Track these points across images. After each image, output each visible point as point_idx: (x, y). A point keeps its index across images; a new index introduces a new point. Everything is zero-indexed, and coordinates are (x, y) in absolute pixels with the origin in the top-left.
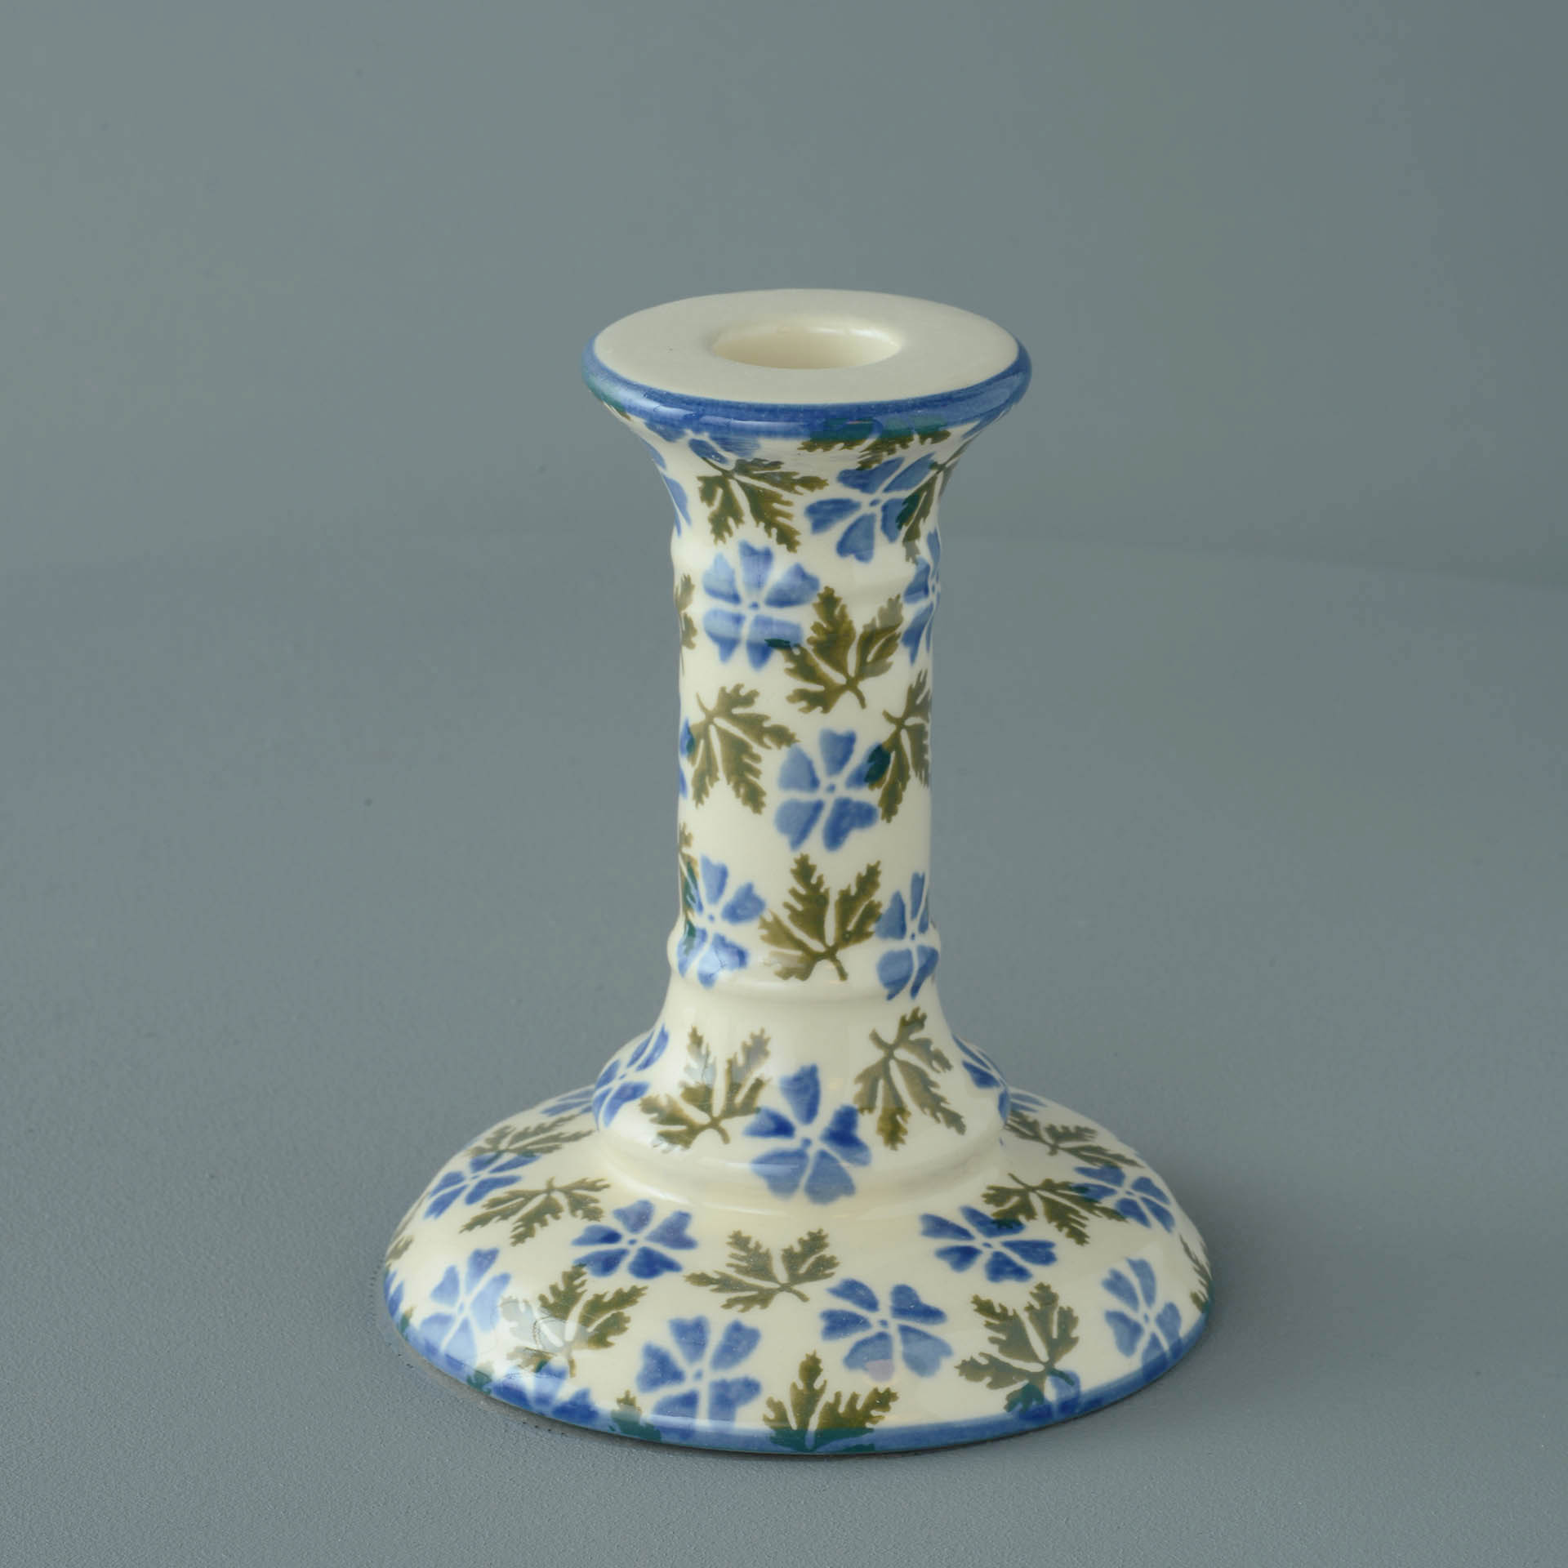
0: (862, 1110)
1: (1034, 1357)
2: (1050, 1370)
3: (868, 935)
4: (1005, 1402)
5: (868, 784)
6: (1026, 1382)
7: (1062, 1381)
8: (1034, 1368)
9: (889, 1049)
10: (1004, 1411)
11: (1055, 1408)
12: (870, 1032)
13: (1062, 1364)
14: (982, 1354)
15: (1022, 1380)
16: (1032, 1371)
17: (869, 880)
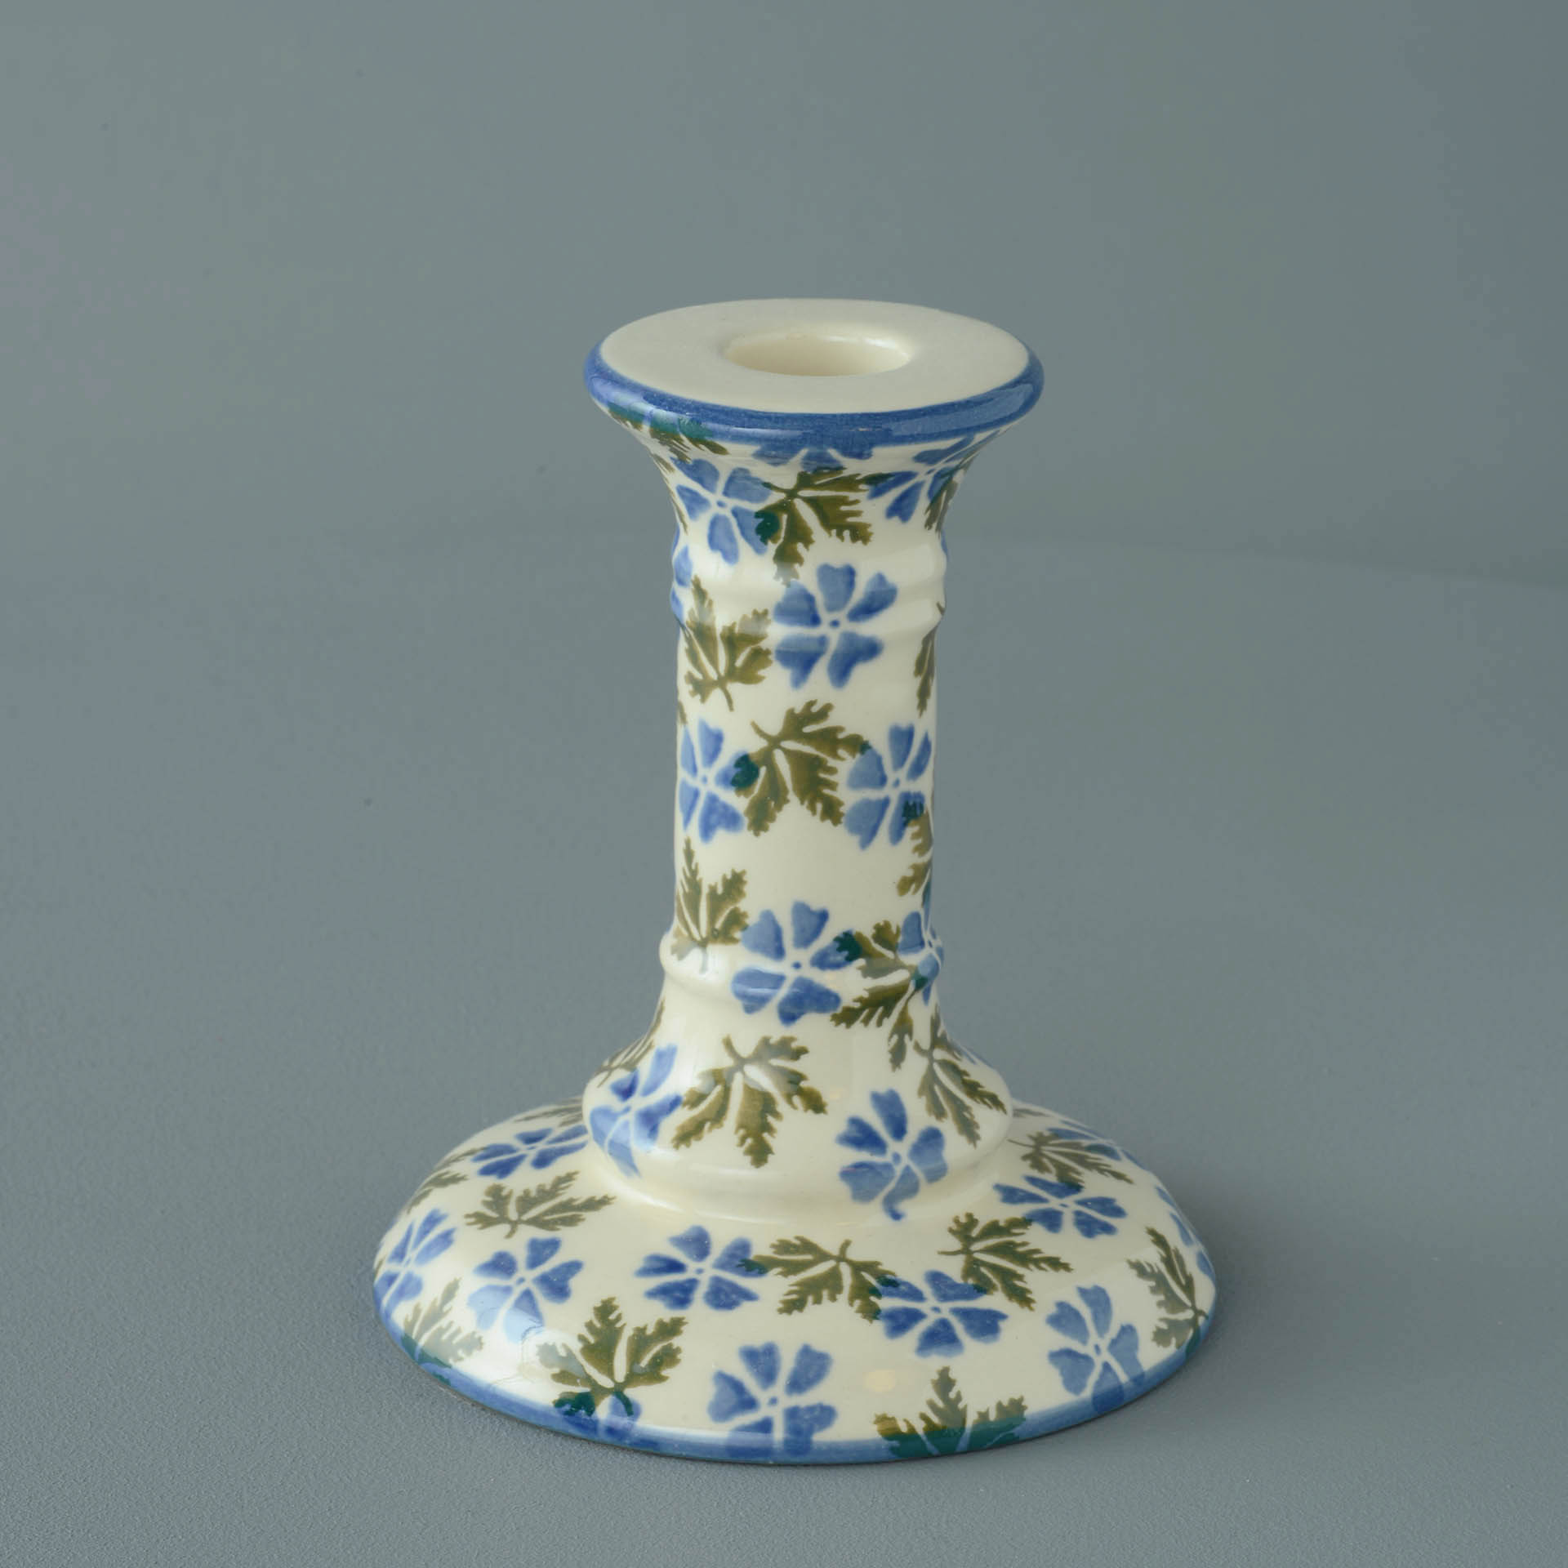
0: (685, 1104)
1: (610, 1372)
2: (618, 1392)
3: (734, 941)
4: (557, 1397)
5: (734, 788)
6: (587, 1389)
7: (622, 1407)
8: (604, 1381)
9: (741, 1062)
10: (552, 1405)
11: (601, 1426)
12: (725, 1036)
13: (632, 1393)
14: (564, 1346)
15: (585, 1386)
16: (600, 1383)
17: (734, 884)
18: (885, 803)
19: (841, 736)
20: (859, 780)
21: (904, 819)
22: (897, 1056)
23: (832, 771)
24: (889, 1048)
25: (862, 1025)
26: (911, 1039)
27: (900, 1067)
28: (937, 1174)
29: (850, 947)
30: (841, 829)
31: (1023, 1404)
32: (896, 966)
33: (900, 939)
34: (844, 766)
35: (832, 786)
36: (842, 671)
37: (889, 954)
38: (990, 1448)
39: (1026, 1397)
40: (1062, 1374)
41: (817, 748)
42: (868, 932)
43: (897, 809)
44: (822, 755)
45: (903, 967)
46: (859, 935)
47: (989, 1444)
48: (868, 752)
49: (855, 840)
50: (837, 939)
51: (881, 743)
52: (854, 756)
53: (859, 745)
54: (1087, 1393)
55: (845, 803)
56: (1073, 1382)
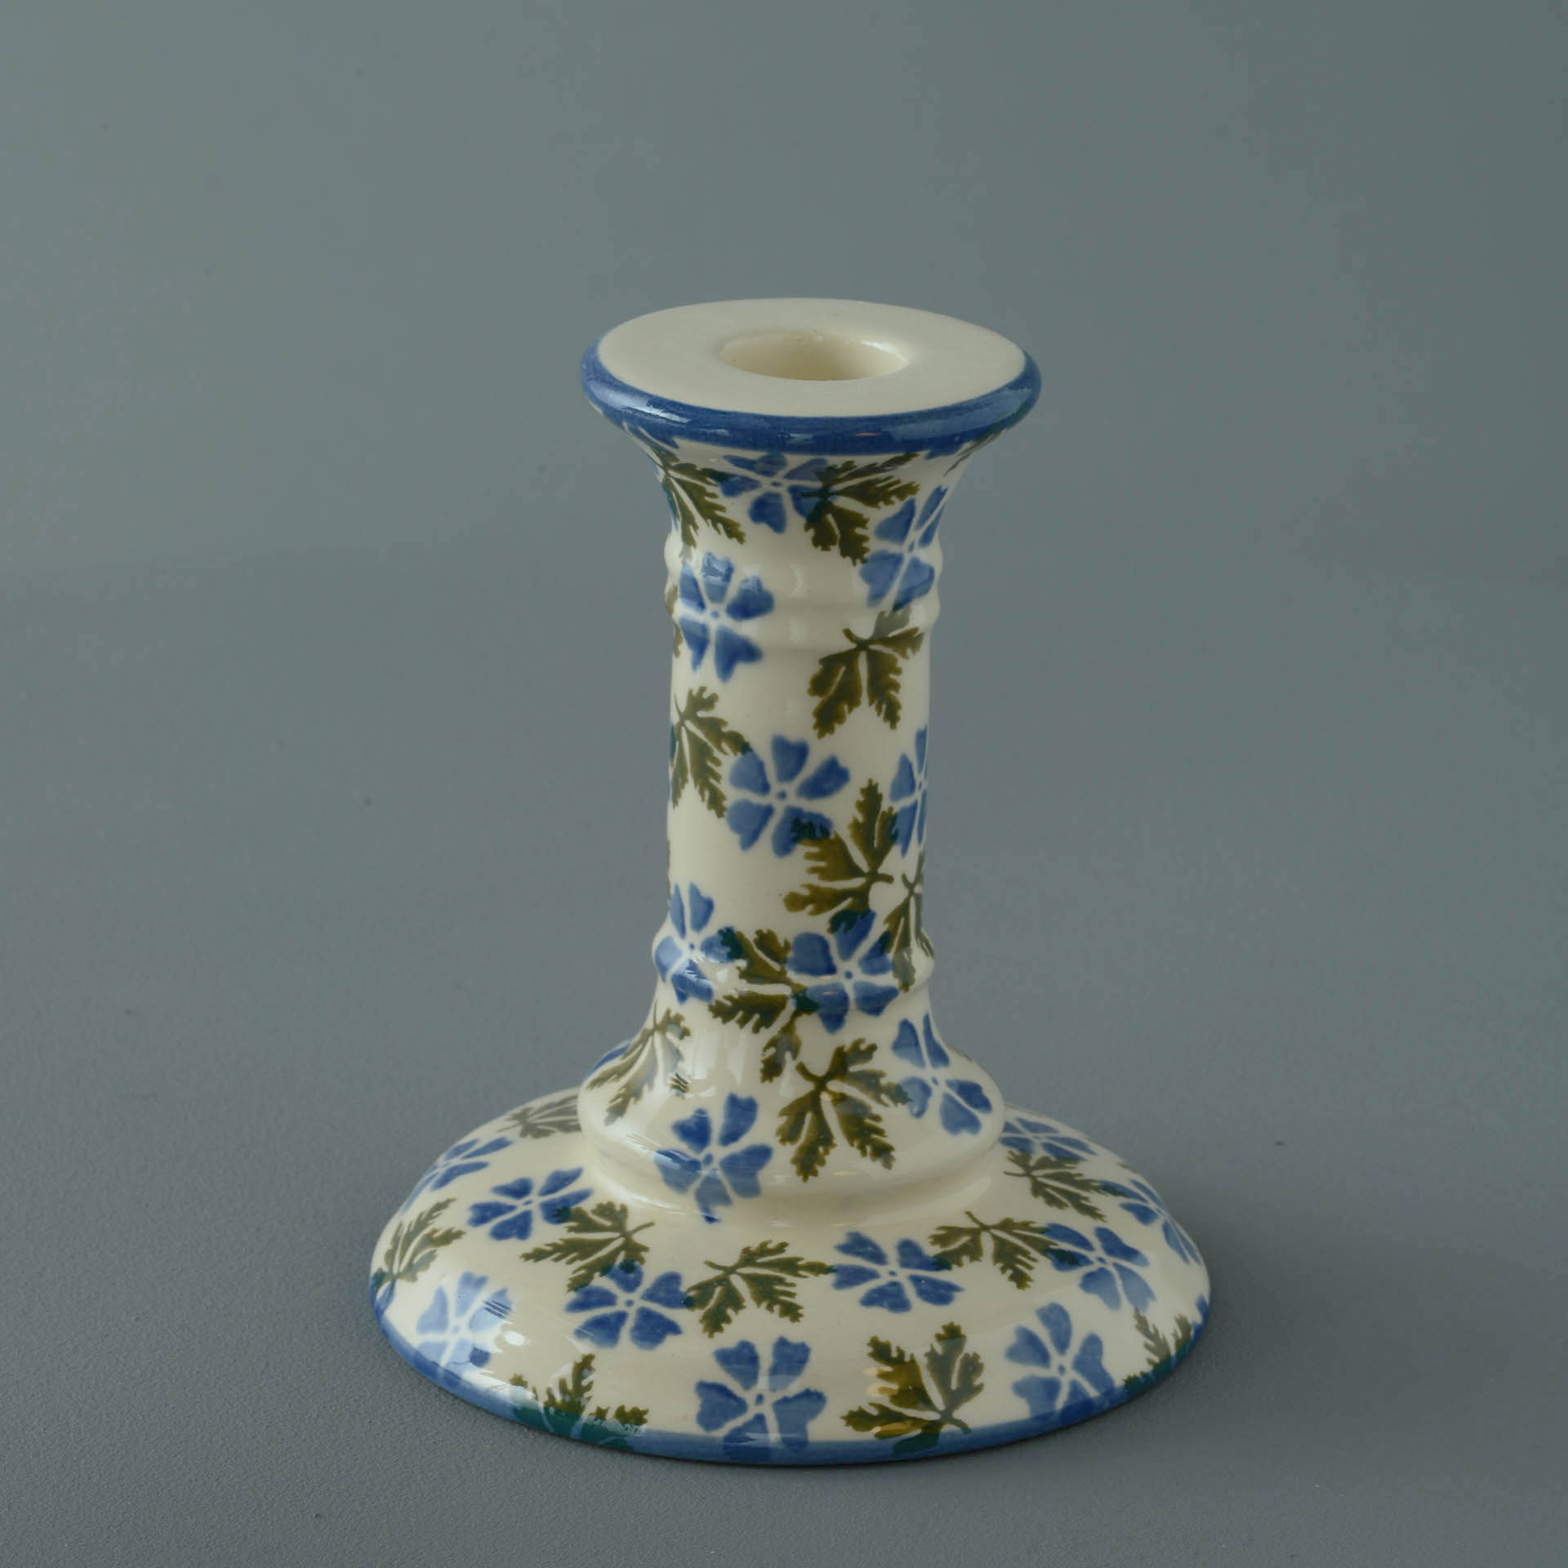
18: (768, 811)
19: (725, 729)
20: (739, 780)
21: (794, 835)
22: (771, 1069)
23: (717, 762)
24: (763, 1058)
25: (737, 1026)
26: (795, 1057)
27: (771, 1081)
28: (750, 1189)
29: (731, 944)
30: (723, 821)
31: (646, 1417)
32: (779, 978)
33: (790, 955)
34: (727, 761)
35: (717, 777)
36: (726, 666)
37: (776, 966)
38: (601, 1447)
39: (650, 1412)
40: (702, 1406)
41: (707, 735)
42: (750, 936)
43: (783, 822)
44: (710, 744)
45: (788, 982)
46: (741, 935)
47: (602, 1442)
48: (749, 754)
49: (734, 839)
50: (721, 932)
51: (763, 748)
52: (736, 754)
53: (741, 745)
54: (721, 1433)
55: (728, 798)
56: (708, 1418)
